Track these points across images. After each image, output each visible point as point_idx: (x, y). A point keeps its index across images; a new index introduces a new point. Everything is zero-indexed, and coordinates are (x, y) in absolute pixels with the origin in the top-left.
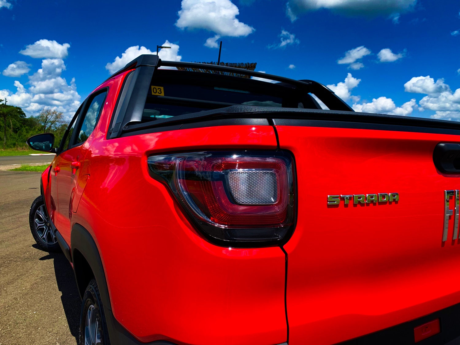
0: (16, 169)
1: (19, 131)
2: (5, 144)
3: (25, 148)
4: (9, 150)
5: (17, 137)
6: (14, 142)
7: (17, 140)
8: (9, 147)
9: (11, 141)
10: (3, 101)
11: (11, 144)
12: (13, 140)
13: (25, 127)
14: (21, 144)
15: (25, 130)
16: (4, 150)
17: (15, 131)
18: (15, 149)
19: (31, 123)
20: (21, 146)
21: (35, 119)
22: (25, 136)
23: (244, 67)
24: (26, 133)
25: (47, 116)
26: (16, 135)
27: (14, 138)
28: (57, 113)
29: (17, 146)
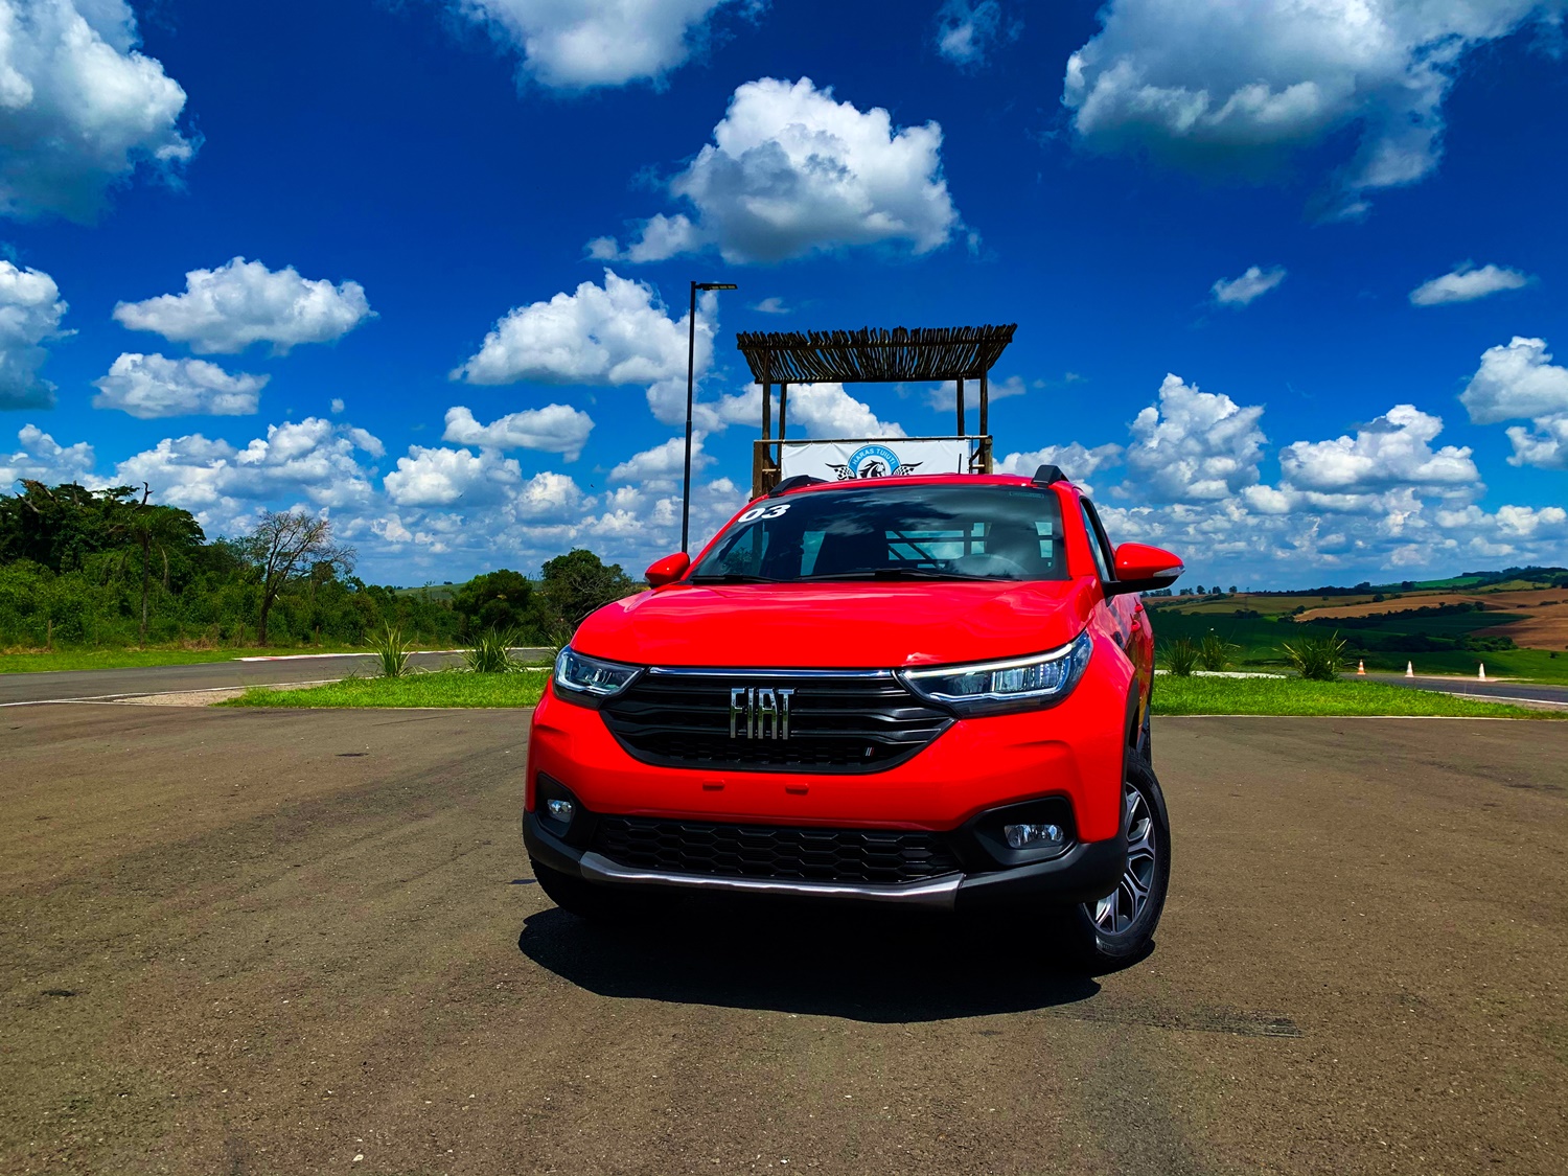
0: (235, 702)
1: (187, 587)
2: (143, 631)
3: (207, 642)
4: (155, 648)
5: (180, 605)
6: (171, 621)
7: (181, 614)
8: (156, 638)
9: (158, 622)
10: (134, 490)
11: (163, 630)
12: (169, 616)
13: (204, 573)
14: (194, 627)
15: (204, 583)
16: (141, 648)
17: (175, 588)
18: (176, 645)
19: (220, 560)
20: (192, 634)
21: (232, 546)
22: (205, 601)
23: (970, 342)
24: (208, 591)
25: (277, 535)
26: (177, 601)
27: (170, 610)
28: (310, 524)
29: (182, 636)
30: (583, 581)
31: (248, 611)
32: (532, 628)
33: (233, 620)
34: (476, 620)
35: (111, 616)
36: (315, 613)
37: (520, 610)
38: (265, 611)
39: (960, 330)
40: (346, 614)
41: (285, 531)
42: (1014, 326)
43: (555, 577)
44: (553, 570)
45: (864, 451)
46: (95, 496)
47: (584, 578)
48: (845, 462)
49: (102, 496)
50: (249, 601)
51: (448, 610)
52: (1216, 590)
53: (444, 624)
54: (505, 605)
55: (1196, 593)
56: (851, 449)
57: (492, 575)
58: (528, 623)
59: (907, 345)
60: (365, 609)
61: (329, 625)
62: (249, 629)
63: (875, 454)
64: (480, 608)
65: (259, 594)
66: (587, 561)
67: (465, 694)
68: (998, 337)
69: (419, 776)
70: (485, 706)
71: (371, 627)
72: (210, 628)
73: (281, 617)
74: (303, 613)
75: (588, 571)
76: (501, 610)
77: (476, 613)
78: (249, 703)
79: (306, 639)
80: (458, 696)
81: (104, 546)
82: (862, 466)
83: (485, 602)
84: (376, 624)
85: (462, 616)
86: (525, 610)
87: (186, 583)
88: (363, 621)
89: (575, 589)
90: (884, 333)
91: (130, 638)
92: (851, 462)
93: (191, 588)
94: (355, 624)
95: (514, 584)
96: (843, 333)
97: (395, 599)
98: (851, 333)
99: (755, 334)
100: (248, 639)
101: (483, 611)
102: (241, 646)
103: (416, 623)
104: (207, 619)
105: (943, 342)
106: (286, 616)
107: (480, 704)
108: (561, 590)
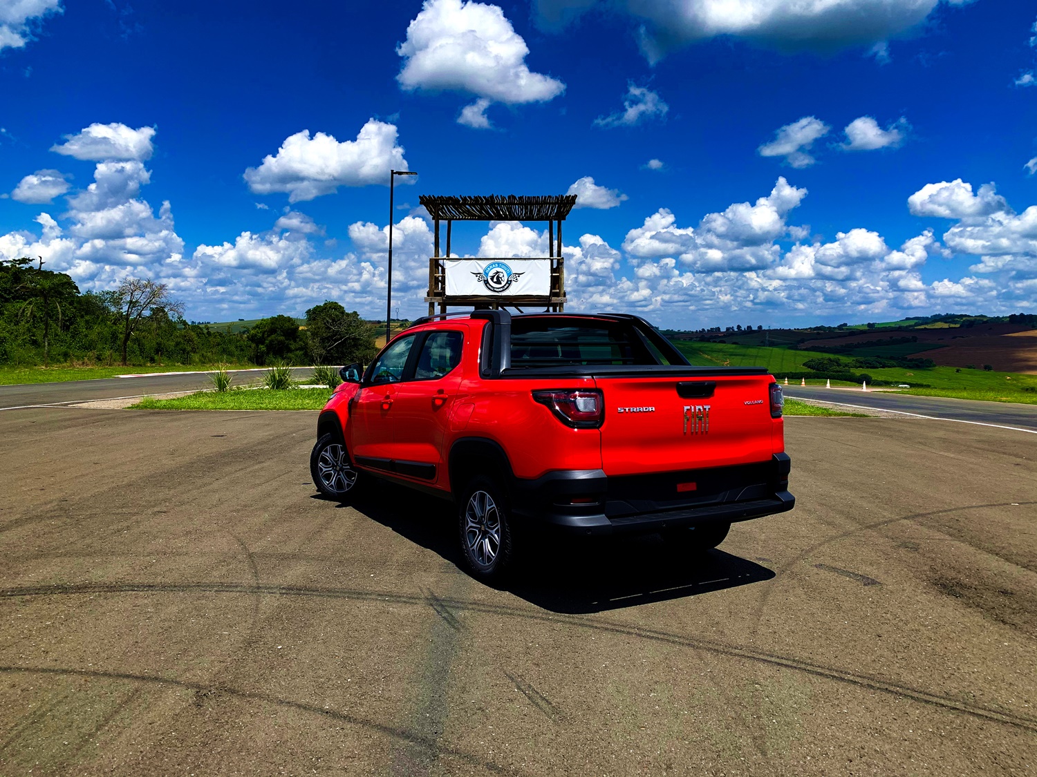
0: (137, 407)
1: (73, 327)
2: (46, 356)
3: (88, 362)
4: (56, 367)
5: (68, 339)
6: (64, 349)
7: (71, 344)
8: (54, 360)
9: (58, 349)
10: (31, 260)
11: (59, 355)
12: (62, 346)
13: (82, 316)
14: (78, 353)
15: (83, 324)
16: (46, 367)
17: (66, 328)
18: (68, 364)
19: (90, 307)
20: (78, 358)
21: (97, 297)
22: (85, 335)
23: (552, 203)
24: (87, 329)
25: (132, 294)
26: (66, 335)
27: (62, 342)
28: (154, 286)
29: (71, 359)
30: (333, 322)
31: (114, 342)
32: (299, 353)
33: (104, 348)
34: (263, 348)
35: (25, 346)
36: (157, 344)
37: (292, 342)
38: (125, 343)
39: (545, 197)
40: (178, 344)
41: (138, 291)
42: (576, 196)
43: (314, 319)
44: (314, 314)
45: (492, 265)
46: (5, 264)
47: (333, 320)
48: (481, 271)
49: (9, 264)
50: (114, 336)
51: (244, 341)
52: (749, 327)
53: (242, 350)
54: (282, 338)
55: (736, 330)
56: (485, 264)
57: (273, 318)
58: (297, 350)
59: (517, 204)
60: (190, 340)
61: (167, 351)
62: (116, 355)
63: (498, 267)
64: (265, 340)
65: (120, 331)
66: (335, 309)
67: (266, 403)
68: (568, 201)
69: (254, 446)
70: (278, 409)
71: (194, 352)
72: (90, 354)
73: (136, 346)
74: (150, 344)
75: (337, 316)
76: (279, 342)
77: (263, 344)
78: (146, 407)
79: (152, 360)
80: (262, 404)
81: (14, 298)
82: (491, 274)
83: (268, 336)
84: (197, 350)
85: (253, 345)
86: (295, 341)
87: (71, 324)
88: (189, 349)
89: (328, 328)
90: (503, 198)
91: (37, 360)
92: (485, 271)
93: (75, 327)
94: (184, 350)
95: (287, 325)
96: (480, 198)
97: (209, 333)
98: (485, 197)
99: (429, 197)
100: (115, 360)
101: (267, 342)
102: (110, 365)
103: (224, 350)
104: (89, 347)
105: (537, 203)
106: (139, 345)
107: (275, 408)
108: (319, 328)
